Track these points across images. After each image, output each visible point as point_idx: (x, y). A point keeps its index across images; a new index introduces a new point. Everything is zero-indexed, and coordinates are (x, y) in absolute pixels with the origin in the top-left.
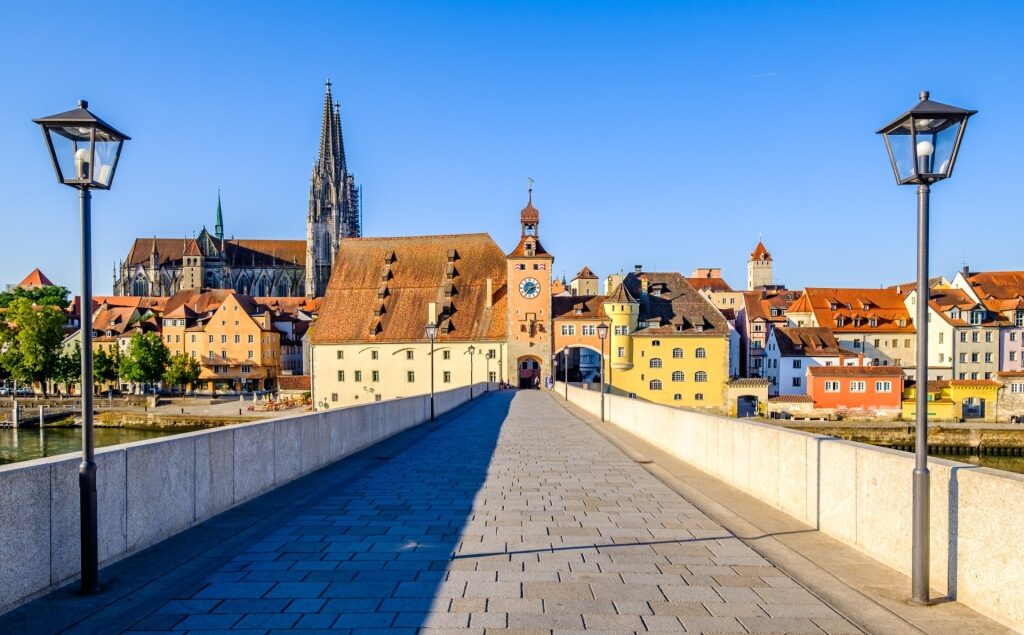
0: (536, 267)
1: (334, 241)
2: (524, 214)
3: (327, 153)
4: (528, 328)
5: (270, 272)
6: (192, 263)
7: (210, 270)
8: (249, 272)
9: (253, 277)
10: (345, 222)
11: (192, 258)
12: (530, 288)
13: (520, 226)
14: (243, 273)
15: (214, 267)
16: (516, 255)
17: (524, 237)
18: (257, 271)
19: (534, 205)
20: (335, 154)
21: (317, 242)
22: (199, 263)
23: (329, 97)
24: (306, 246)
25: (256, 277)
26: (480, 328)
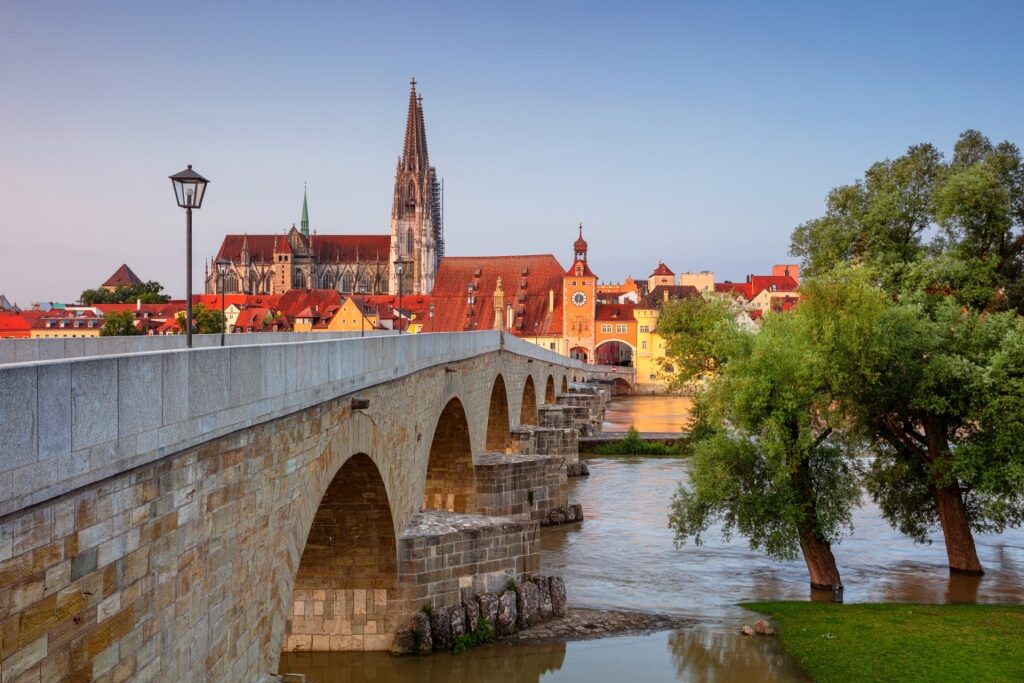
0: (584, 283)
1: (416, 237)
2: (576, 244)
3: (412, 153)
4: (577, 328)
5: (354, 267)
6: (283, 260)
7: (298, 266)
8: (334, 268)
9: (338, 272)
10: (428, 218)
11: (283, 255)
12: (579, 299)
13: (574, 252)
14: (328, 268)
15: (303, 263)
16: (571, 273)
17: (576, 261)
18: (342, 266)
19: (584, 238)
20: (418, 152)
21: (400, 239)
22: (289, 260)
23: (413, 94)
24: (390, 243)
25: (341, 272)
26: (545, 326)
